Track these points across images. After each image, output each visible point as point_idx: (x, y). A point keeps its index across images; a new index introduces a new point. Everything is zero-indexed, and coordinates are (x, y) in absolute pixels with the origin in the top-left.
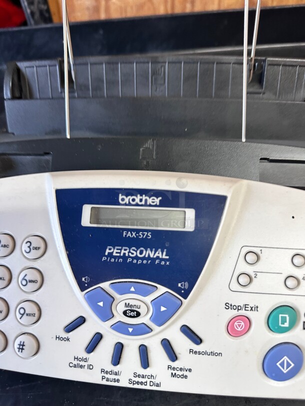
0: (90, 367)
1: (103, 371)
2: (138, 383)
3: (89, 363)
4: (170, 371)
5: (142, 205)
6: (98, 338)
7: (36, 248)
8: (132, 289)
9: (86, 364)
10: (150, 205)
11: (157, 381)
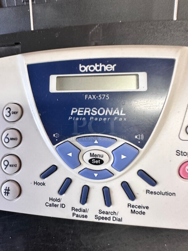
0: (63, 206)
1: (73, 209)
2: (103, 218)
3: (62, 202)
4: (130, 209)
5: (99, 72)
6: (68, 182)
7: (14, 113)
8: (96, 142)
9: (59, 203)
10: (107, 72)
11: (119, 217)
